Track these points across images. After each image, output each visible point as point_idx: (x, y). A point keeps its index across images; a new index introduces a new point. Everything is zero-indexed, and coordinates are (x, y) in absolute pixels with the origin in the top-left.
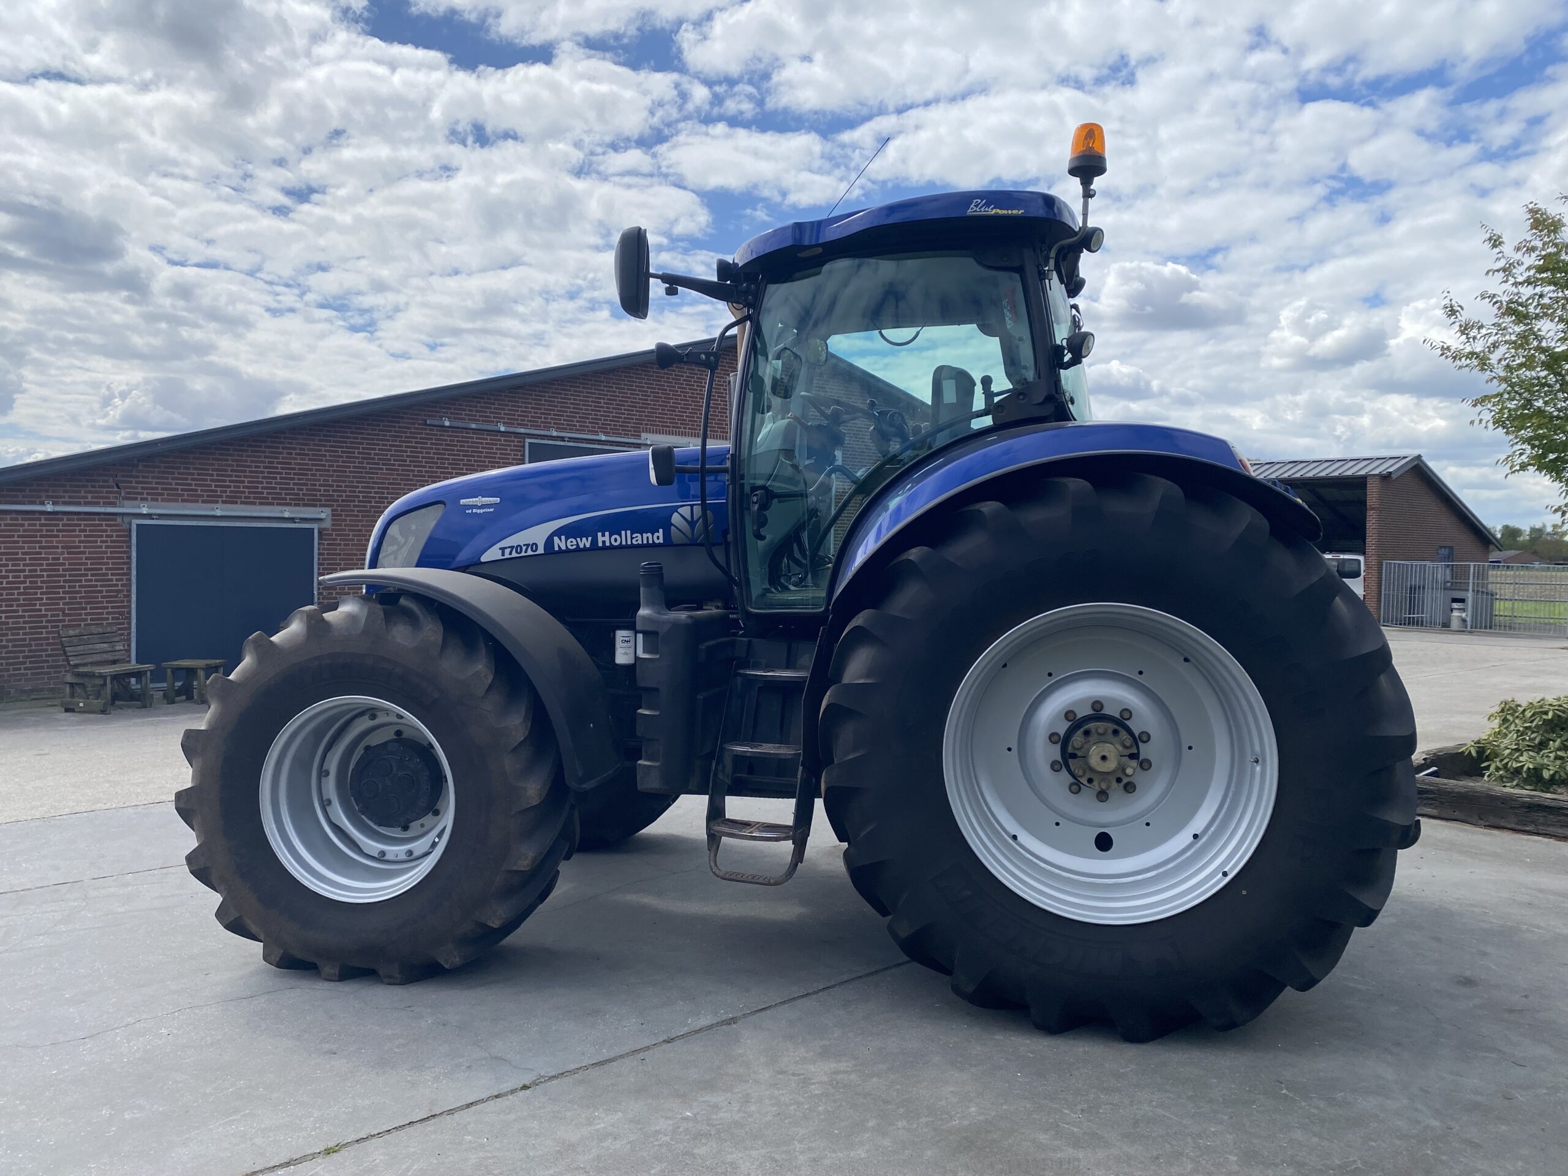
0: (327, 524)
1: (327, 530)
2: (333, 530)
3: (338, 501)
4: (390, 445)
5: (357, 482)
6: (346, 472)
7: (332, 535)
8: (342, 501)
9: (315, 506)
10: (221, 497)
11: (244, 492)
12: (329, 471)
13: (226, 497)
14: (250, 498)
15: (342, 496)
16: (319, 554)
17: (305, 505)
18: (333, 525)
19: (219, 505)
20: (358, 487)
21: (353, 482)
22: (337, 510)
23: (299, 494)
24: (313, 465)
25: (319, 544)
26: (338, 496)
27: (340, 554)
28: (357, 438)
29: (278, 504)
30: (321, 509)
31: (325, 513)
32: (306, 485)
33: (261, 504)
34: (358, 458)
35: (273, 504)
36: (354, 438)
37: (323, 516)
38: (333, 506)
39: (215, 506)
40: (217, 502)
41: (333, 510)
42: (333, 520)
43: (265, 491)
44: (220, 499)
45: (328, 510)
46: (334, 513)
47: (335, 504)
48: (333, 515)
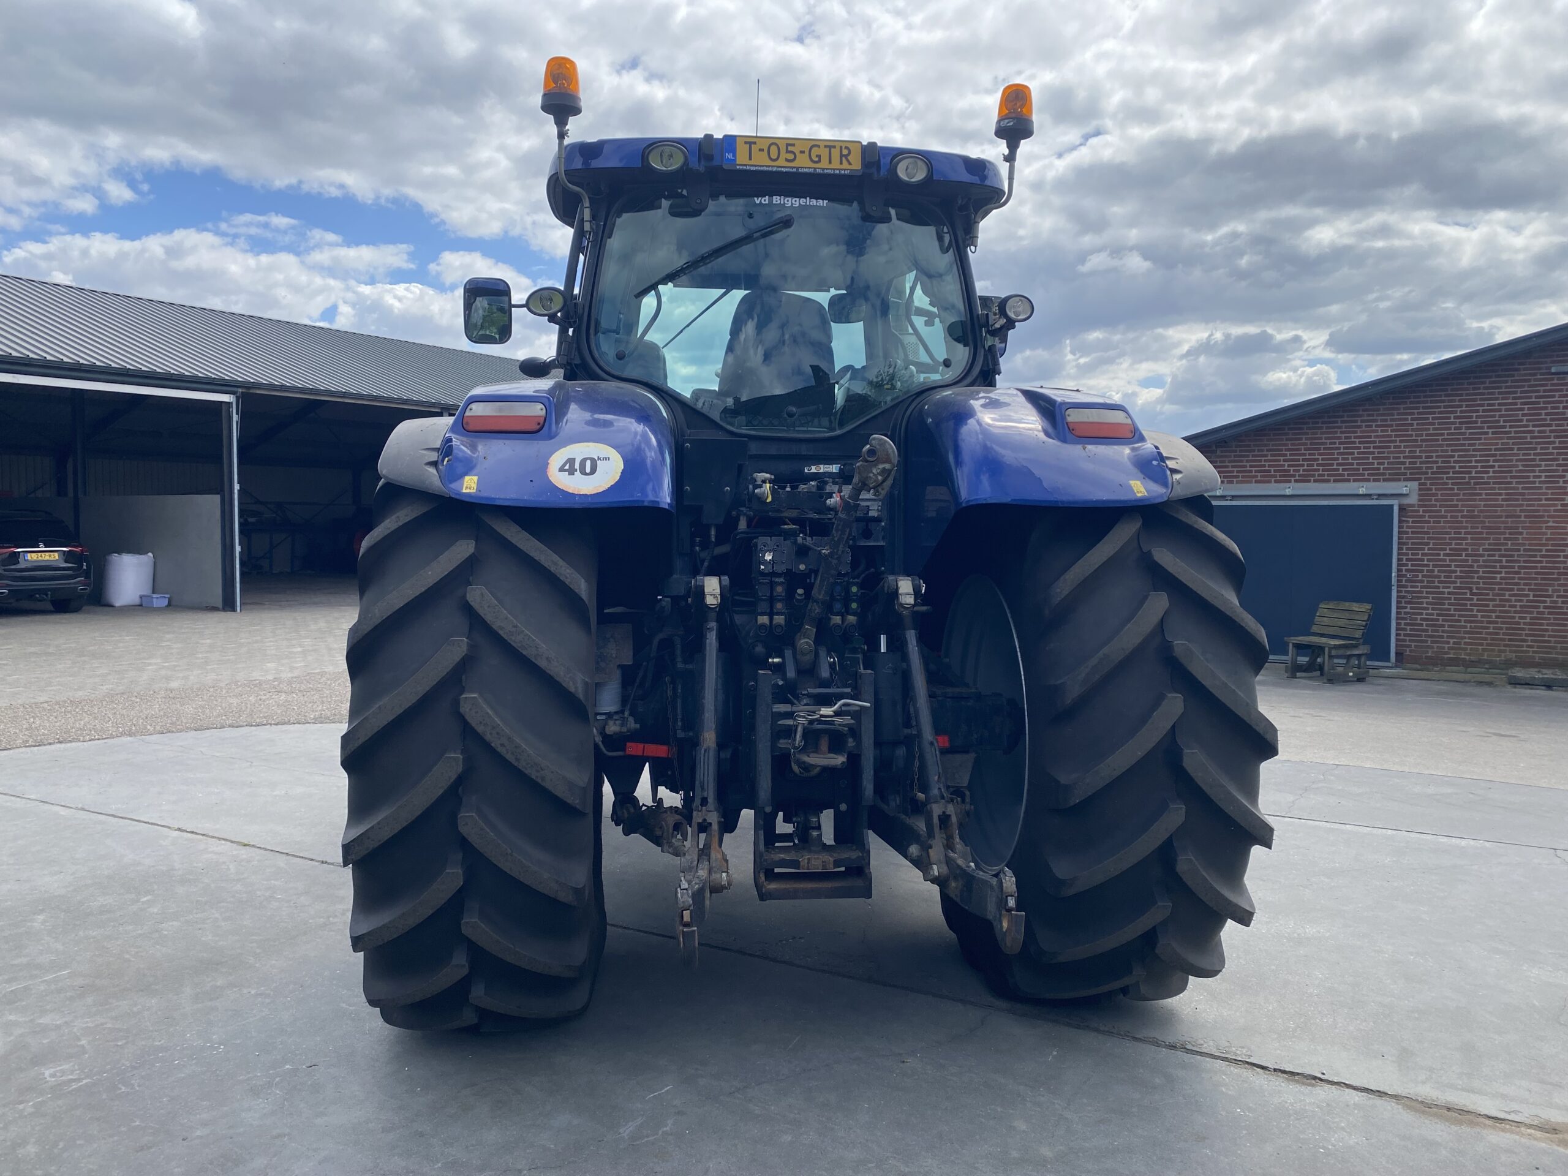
0: (1413, 500)
1: (1413, 506)
2: (1420, 506)
3: (1427, 473)
4: (1499, 404)
5: (1452, 451)
6: (1437, 440)
7: (1418, 511)
8: (1433, 473)
9: (1399, 480)
10: (1294, 476)
11: (1318, 470)
12: (1416, 441)
13: (1299, 476)
14: (1324, 475)
15: (1432, 468)
16: (1400, 533)
17: (1385, 480)
18: (1420, 500)
19: (1293, 484)
20: (1453, 456)
21: (1447, 451)
22: (1425, 484)
23: (1379, 469)
24: (1396, 436)
25: (1400, 521)
26: (1427, 468)
27: (1428, 533)
28: (1454, 401)
29: (1355, 481)
30: (1405, 483)
31: (1408, 489)
32: (1388, 458)
33: (1334, 481)
34: (1454, 423)
35: (1349, 481)
36: (1450, 401)
37: (1405, 491)
38: (1420, 479)
39: (1288, 485)
40: (1290, 481)
41: (1420, 484)
42: (1420, 495)
43: (1341, 468)
44: (1293, 479)
45: (1414, 484)
46: (1422, 488)
47: (1423, 476)
48: (1420, 490)
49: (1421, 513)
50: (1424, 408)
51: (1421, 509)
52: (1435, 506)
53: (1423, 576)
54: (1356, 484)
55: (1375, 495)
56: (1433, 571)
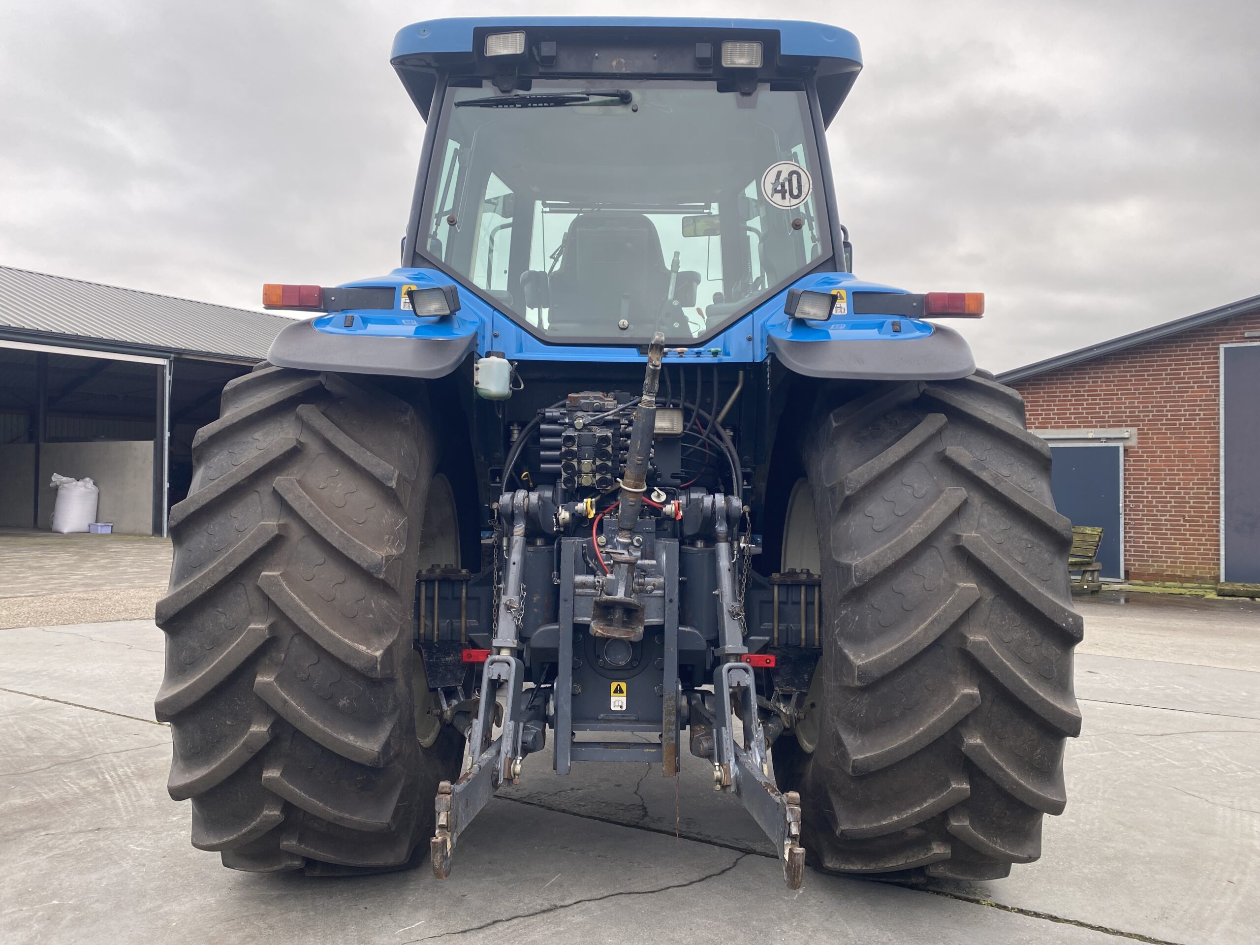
0: (1133, 442)
1: (1134, 447)
2: (1139, 448)
3: (1144, 420)
4: (1202, 364)
5: (1165, 402)
6: (1152, 393)
7: (1138, 452)
8: (1149, 420)
9: (1121, 426)
10: (1034, 423)
11: (1054, 419)
12: (1135, 394)
13: (1039, 423)
14: (1059, 423)
15: (1148, 416)
16: (1125, 470)
17: (1110, 426)
18: (1139, 443)
20: (1166, 407)
21: (1160, 402)
22: (1143, 429)
23: (1104, 417)
24: (1118, 390)
25: (1125, 460)
26: (1144, 416)
27: (1147, 470)
28: (1165, 361)
29: (1085, 427)
30: (1127, 429)
31: (1130, 433)
32: (1112, 408)
33: (1068, 427)
34: (1166, 379)
35: (1080, 427)
36: (1161, 361)
37: (1126, 435)
38: (1139, 425)
41: (1139, 430)
42: (1138, 439)
43: (1073, 416)
45: (1134, 430)
46: (1141, 432)
47: (1141, 423)
48: (1139, 434)
49: (1140, 454)
50: (1140, 367)
51: (1140, 451)
52: (1152, 447)
53: (1144, 506)
54: (1086, 430)
55: (1104, 438)
56: (1152, 502)
